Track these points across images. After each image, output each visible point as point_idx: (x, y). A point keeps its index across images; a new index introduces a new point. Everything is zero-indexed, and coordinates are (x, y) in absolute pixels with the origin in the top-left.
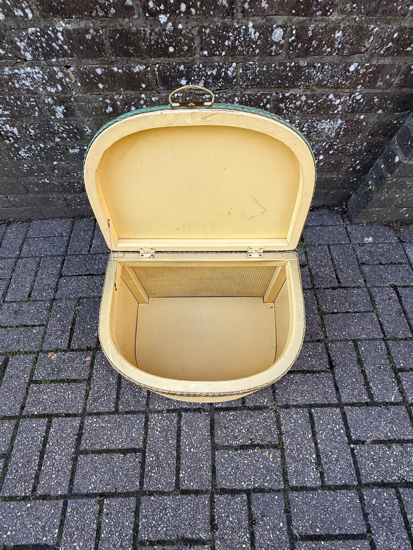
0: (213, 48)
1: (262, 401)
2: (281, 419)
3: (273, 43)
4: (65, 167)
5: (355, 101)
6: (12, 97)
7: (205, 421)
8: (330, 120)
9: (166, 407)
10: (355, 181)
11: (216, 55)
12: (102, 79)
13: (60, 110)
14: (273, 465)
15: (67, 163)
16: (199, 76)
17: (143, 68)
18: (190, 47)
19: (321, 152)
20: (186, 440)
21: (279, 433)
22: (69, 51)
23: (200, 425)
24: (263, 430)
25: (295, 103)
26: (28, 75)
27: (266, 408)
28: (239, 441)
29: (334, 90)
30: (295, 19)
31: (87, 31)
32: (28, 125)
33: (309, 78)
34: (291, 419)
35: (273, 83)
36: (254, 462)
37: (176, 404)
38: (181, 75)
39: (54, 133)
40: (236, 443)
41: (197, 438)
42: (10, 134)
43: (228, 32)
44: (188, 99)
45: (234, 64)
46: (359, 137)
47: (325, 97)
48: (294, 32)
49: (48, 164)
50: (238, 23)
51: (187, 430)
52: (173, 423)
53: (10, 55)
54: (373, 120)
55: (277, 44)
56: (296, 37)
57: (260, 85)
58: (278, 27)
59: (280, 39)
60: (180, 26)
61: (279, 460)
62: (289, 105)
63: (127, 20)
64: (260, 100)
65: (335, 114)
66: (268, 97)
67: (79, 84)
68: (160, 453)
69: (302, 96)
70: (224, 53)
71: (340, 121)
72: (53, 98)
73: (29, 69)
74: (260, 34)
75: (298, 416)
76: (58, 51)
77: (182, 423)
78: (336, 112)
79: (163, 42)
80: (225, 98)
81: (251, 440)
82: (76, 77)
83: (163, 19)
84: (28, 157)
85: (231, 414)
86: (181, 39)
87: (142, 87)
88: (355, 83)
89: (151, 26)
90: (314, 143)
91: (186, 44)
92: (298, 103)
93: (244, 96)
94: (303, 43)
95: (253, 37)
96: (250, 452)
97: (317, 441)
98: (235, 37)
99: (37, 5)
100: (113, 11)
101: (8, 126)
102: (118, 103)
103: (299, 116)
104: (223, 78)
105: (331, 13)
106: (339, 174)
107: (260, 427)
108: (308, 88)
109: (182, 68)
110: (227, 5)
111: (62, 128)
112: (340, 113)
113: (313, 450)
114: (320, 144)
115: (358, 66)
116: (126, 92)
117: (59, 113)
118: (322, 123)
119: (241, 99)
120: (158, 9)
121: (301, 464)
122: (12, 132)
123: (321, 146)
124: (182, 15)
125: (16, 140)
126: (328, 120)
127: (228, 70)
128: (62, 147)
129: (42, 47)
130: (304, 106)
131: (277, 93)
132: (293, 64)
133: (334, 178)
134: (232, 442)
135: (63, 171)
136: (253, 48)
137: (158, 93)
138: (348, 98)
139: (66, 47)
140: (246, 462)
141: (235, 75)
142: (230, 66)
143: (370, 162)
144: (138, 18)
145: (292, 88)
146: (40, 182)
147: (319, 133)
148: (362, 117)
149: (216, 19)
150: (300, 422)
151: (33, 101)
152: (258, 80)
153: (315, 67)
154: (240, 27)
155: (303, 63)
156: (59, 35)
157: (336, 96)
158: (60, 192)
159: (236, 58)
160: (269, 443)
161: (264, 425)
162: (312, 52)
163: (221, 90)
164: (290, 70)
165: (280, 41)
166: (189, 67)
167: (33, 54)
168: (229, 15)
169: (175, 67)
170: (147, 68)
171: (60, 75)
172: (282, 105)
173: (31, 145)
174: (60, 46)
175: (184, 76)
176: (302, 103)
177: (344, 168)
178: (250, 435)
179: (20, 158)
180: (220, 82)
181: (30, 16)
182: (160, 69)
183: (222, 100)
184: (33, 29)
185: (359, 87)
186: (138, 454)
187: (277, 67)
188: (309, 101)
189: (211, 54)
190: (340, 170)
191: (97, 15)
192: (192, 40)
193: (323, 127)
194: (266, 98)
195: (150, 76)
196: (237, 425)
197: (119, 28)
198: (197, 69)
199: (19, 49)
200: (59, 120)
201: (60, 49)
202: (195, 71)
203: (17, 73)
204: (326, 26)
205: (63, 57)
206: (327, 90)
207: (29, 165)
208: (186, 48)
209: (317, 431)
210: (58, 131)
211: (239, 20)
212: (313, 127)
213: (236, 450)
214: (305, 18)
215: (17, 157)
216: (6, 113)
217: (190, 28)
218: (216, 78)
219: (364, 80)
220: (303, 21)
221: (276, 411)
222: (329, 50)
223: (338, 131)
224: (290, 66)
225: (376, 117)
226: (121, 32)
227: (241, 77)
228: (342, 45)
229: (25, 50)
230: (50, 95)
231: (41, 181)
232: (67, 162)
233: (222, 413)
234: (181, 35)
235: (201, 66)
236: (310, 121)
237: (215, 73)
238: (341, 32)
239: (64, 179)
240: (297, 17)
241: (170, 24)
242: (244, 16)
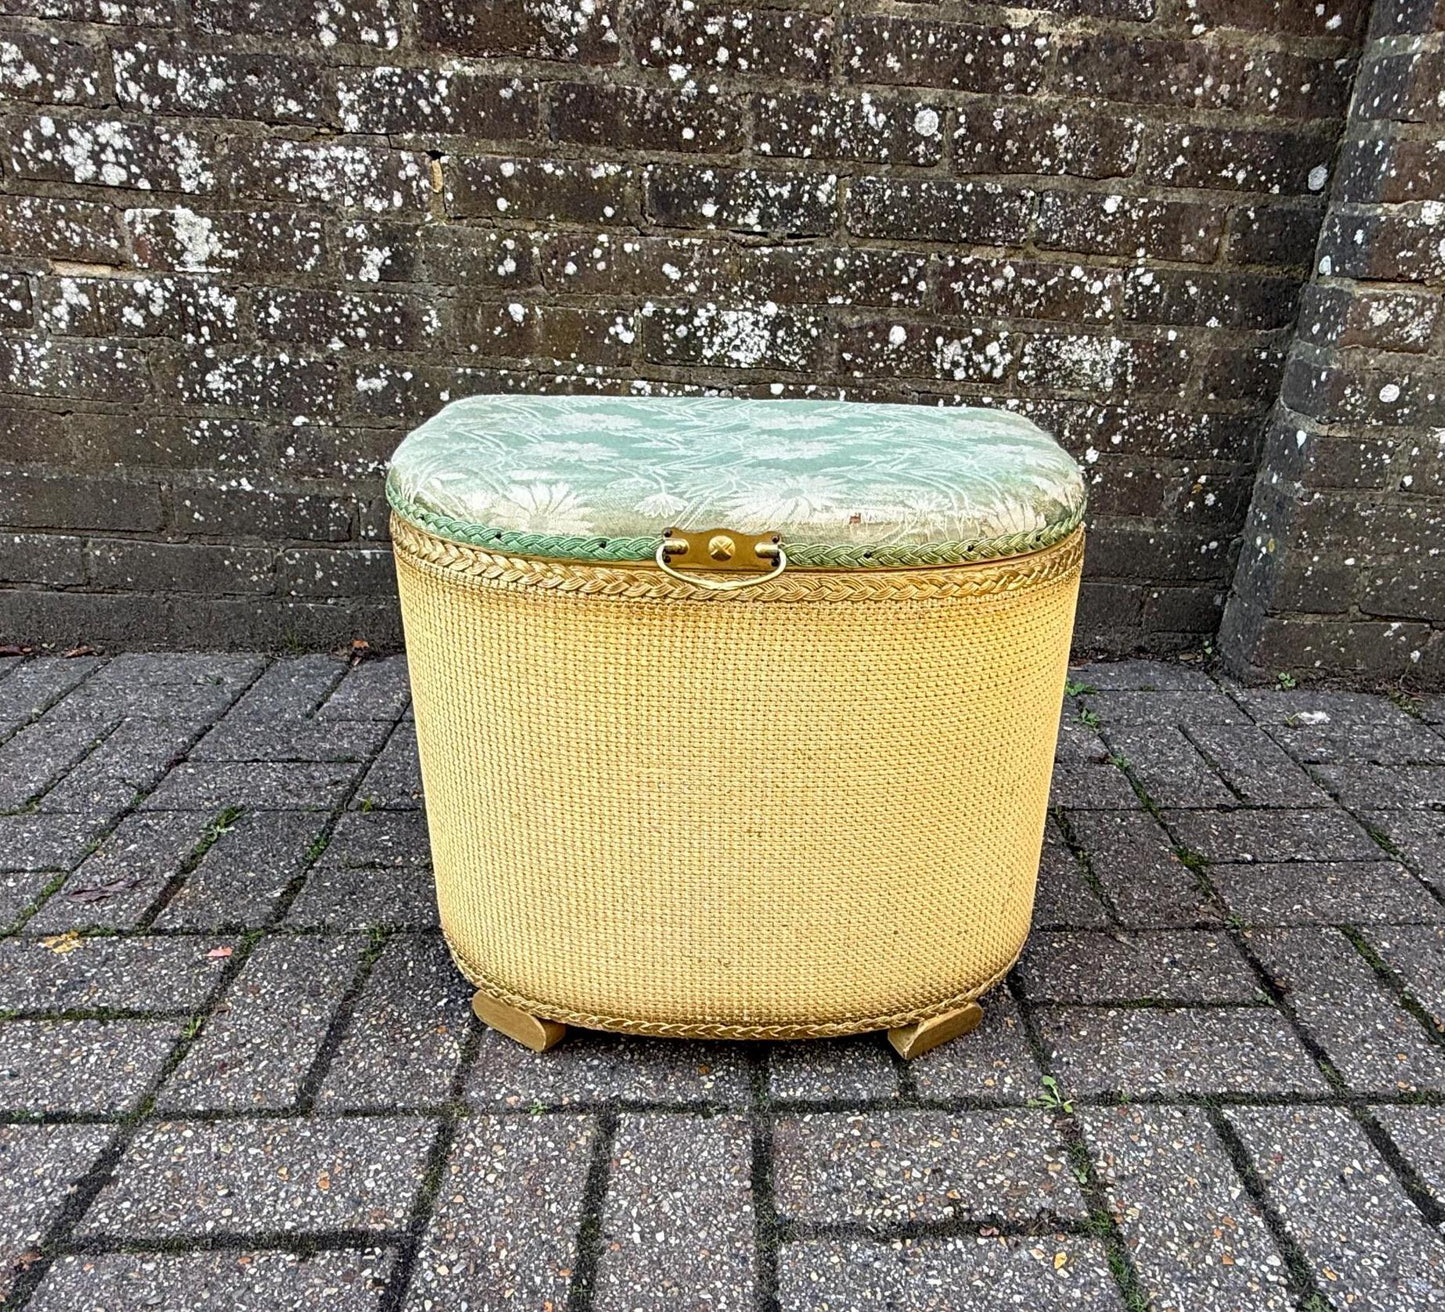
0: (783, 139)
1: (990, 1082)
2: (1091, 1137)
3: (919, 138)
4: (324, 437)
5: (1140, 289)
6: (266, 215)
7: (727, 1143)
8: (1090, 339)
9: (544, 1095)
10: (1215, 550)
11: (791, 155)
12: (511, 188)
13: (377, 257)
14: (1077, 1293)
15: (336, 425)
16: (747, 197)
17: (613, 169)
18: (731, 132)
19: (1088, 436)
20: (633, 1203)
21: (1084, 1180)
22: (451, 120)
23: (705, 1154)
24: (1010, 1173)
25: (989, 284)
26: (331, 164)
27: (1012, 1103)
28: (893, 1206)
29: (1082, 257)
30: (961, 95)
31: (507, 83)
32: (271, 294)
33: (1012, 222)
34: (1135, 1138)
35: (928, 229)
36: (979, 1283)
37: (592, 1086)
38: (704, 192)
39: (334, 322)
40: (882, 1215)
41: (686, 1197)
42: (210, 314)
43: (817, 109)
44: (716, 252)
45: (832, 178)
46: (1182, 394)
47: (1061, 273)
48: (962, 119)
49: (274, 423)
50: (838, 93)
51: (638, 1170)
52: (573, 1147)
53: (310, 115)
54: (1203, 344)
55: (928, 140)
56: (968, 129)
57: (897, 232)
58: (925, 107)
59: (934, 130)
60: (713, 89)
61: (1102, 1273)
62: (976, 287)
63: (599, 68)
64: (900, 269)
65: (1098, 321)
66: (920, 263)
67: (450, 196)
68: (492, 1249)
69: (1003, 265)
70: (807, 152)
71: (1116, 344)
72: (370, 227)
73: (339, 152)
74: (889, 118)
75: (1165, 1128)
76: (426, 117)
77: (618, 1145)
78: (1099, 314)
79: (672, 117)
80: (809, 257)
81: (953, 1203)
82: (447, 180)
83: (677, 72)
84: (228, 392)
85: (850, 1120)
86: (711, 115)
87: (604, 215)
88: (1126, 241)
89: (649, 83)
90: (1062, 405)
91: (722, 126)
92: (998, 284)
93: (858, 256)
94: (987, 142)
95: (872, 122)
96: (950, 1247)
97: (1275, 1213)
98: (833, 121)
99: (414, 28)
100: (573, 49)
101: (214, 292)
102: (536, 251)
103: (1006, 320)
104: (806, 206)
105: (1035, 90)
106: (1158, 524)
107: (991, 1162)
108: (1015, 247)
109: (708, 176)
110: (814, 58)
111: (362, 311)
112: (1111, 317)
113: (1265, 1242)
114: (1080, 411)
115: (1123, 201)
116: (562, 225)
117: (370, 266)
118: (1071, 344)
119: (852, 263)
120: (670, 53)
121: (1218, 1289)
122: (219, 312)
123: (1082, 416)
124: (719, 69)
125: (220, 334)
126: (1086, 338)
127: (817, 189)
128: (340, 367)
129: (392, 106)
130: (1013, 292)
131: (941, 257)
132: (969, 187)
133: (1146, 537)
134: (858, 1212)
135: (313, 451)
136: (874, 145)
137: (642, 234)
138: (1120, 278)
139: (447, 110)
140: (939, 1282)
141: (836, 203)
142: (824, 181)
143: (1239, 483)
144: (623, 67)
145: (976, 244)
146: (224, 488)
147: (1070, 374)
148: (1172, 335)
149: (791, 83)
150: (1176, 1146)
151: (316, 230)
152: (892, 218)
153: (1023, 199)
154: (844, 102)
155: (995, 187)
156: (442, 85)
157: (1089, 273)
158: (271, 535)
159: (837, 165)
160: (1044, 1216)
161: (1011, 1155)
162: (1008, 163)
163: (800, 236)
164: (965, 201)
165: (934, 135)
166: (726, 175)
167: (364, 121)
168: (818, 76)
169: (693, 174)
170: (624, 171)
171: (411, 170)
172: (958, 287)
173: (254, 355)
174: (436, 108)
175: (711, 194)
176: (1007, 283)
177: (1171, 498)
178: (948, 1190)
179: (200, 395)
180: (798, 217)
181: (392, 43)
182: (656, 177)
183: (803, 262)
184: (388, 70)
185: (1141, 252)
186: (378, 1251)
187: (934, 192)
188: (1026, 282)
189: (780, 152)
190: (1161, 509)
191: (538, 55)
192: (737, 118)
193: (1075, 358)
194: (915, 265)
195: (628, 189)
196: (880, 1156)
197: (577, 81)
198: (744, 182)
199: (338, 105)
200: (361, 288)
201: (432, 114)
202: (738, 185)
203: (306, 158)
204: (1029, 114)
205: (433, 131)
206: (1064, 256)
207: (217, 422)
208: (722, 133)
209: (1267, 1177)
210: (349, 317)
211: (841, 87)
212: (1049, 354)
213: (886, 1241)
214: (981, 95)
215: (192, 391)
216: (230, 253)
217: (734, 94)
218: (790, 205)
219: (1148, 237)
220: (979, 101)
221: (1060, 1113)
222: (1047, 162)
223: (1119, 370)
224: (963, 191)
225: (1207, 336)
226: (581, 91)
227: (850, 209)
228: (1075, 154)
229: (351, 109)
230: (367, 218)
231: (229, 486)
232: (338, 418)
233: (807, 1118)
234: (714, 106)
235: (754, 175)
236: (1037, 336)
237: (786, 195)
238: (1064, 127)
239: (303, 483)
240: (963, 93)
241: (691, 84)
242: (851, 82)
